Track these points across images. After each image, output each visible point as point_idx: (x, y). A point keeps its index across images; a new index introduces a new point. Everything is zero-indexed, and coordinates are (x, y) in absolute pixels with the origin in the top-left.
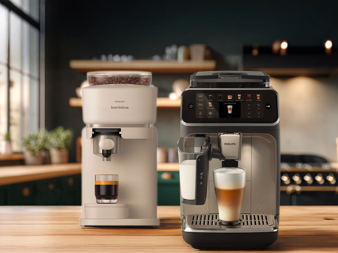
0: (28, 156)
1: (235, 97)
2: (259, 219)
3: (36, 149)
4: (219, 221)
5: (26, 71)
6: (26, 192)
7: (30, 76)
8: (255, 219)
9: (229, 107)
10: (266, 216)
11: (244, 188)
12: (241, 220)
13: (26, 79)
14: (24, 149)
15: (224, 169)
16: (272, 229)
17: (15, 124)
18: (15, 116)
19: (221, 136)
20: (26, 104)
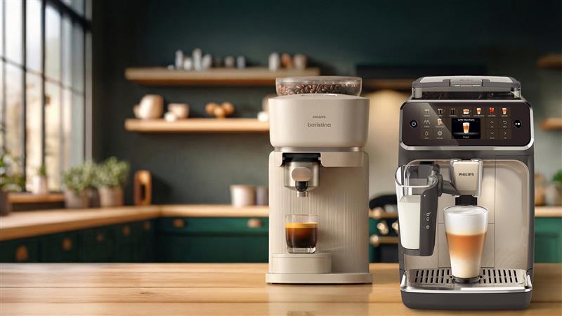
0: (69, 196)
1: (473, 111)
2: (505, 275)
3: (81, 187)
4: (451, 277)
5: (67, 82)
6: (67, 244)
7: (73, 90)
8: (500, 275)
9: (465, 124)
10: (515, 272)
11: (486, 234)
12: (481, 277)
13: (67, 94)
14: (64, 188)
15: (459, 208)
16: (523, 288)
17: (51, 154)
18: (52, 143)
19: (455, 163)
20: (67, 126)
